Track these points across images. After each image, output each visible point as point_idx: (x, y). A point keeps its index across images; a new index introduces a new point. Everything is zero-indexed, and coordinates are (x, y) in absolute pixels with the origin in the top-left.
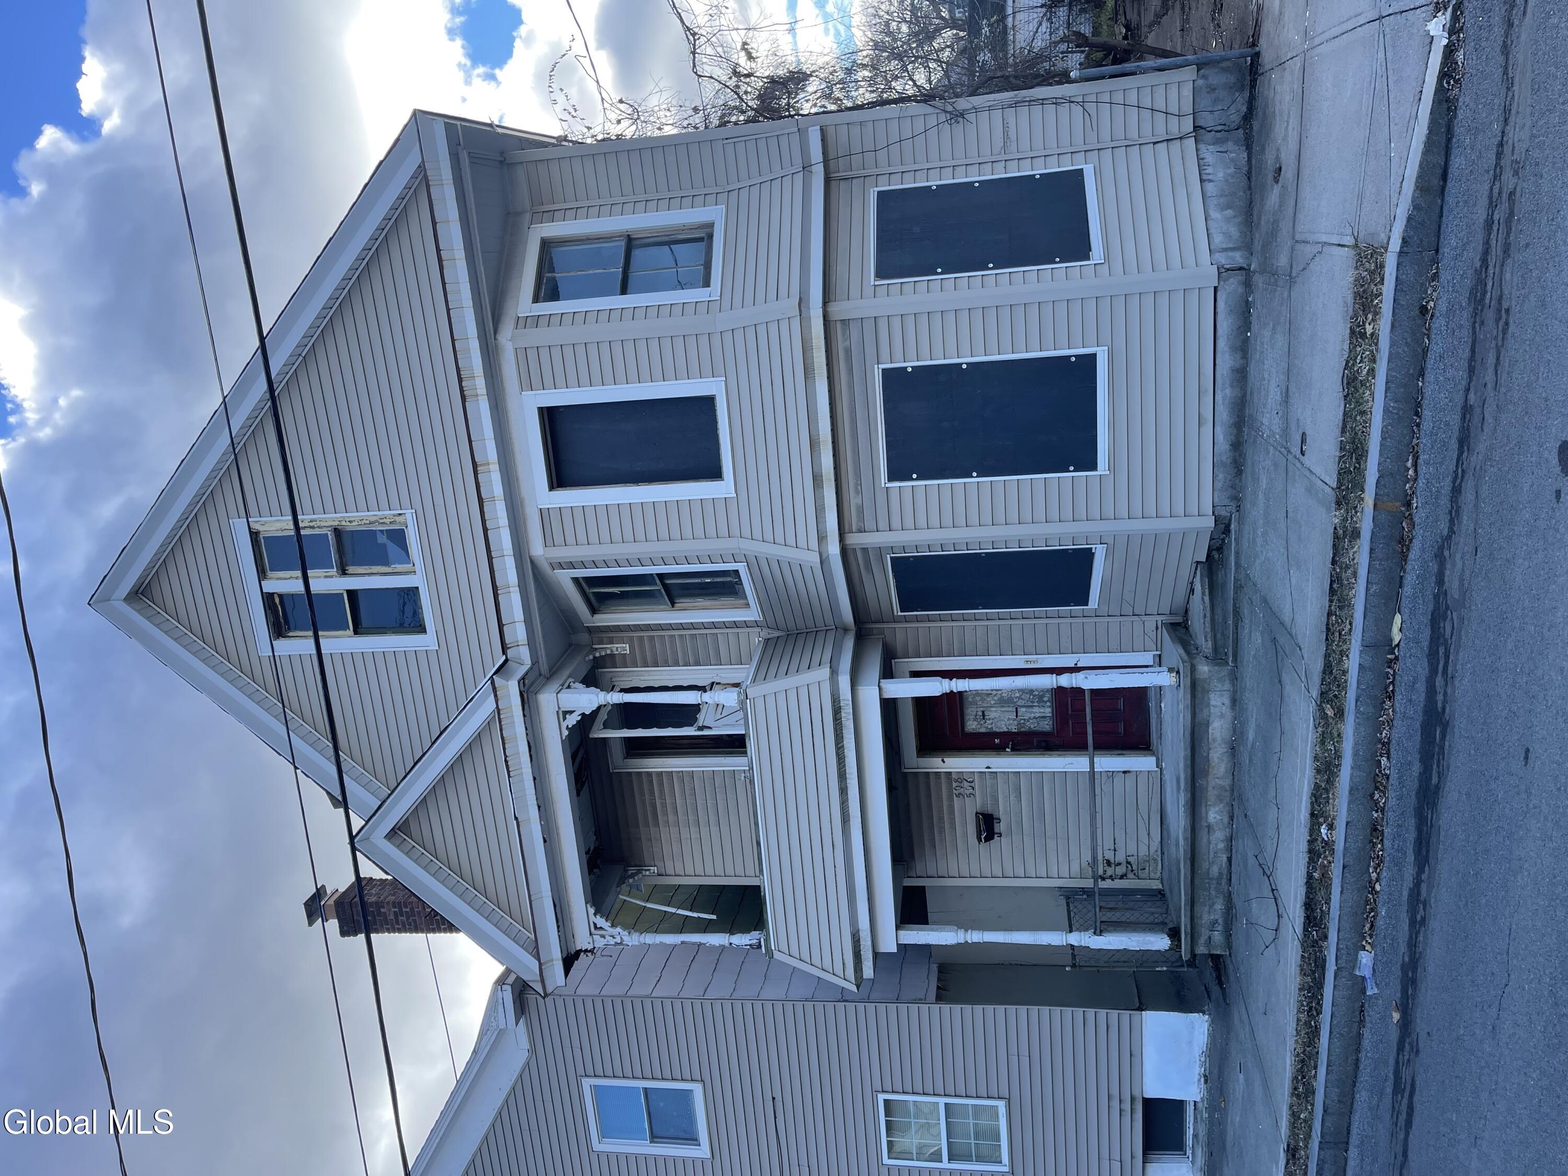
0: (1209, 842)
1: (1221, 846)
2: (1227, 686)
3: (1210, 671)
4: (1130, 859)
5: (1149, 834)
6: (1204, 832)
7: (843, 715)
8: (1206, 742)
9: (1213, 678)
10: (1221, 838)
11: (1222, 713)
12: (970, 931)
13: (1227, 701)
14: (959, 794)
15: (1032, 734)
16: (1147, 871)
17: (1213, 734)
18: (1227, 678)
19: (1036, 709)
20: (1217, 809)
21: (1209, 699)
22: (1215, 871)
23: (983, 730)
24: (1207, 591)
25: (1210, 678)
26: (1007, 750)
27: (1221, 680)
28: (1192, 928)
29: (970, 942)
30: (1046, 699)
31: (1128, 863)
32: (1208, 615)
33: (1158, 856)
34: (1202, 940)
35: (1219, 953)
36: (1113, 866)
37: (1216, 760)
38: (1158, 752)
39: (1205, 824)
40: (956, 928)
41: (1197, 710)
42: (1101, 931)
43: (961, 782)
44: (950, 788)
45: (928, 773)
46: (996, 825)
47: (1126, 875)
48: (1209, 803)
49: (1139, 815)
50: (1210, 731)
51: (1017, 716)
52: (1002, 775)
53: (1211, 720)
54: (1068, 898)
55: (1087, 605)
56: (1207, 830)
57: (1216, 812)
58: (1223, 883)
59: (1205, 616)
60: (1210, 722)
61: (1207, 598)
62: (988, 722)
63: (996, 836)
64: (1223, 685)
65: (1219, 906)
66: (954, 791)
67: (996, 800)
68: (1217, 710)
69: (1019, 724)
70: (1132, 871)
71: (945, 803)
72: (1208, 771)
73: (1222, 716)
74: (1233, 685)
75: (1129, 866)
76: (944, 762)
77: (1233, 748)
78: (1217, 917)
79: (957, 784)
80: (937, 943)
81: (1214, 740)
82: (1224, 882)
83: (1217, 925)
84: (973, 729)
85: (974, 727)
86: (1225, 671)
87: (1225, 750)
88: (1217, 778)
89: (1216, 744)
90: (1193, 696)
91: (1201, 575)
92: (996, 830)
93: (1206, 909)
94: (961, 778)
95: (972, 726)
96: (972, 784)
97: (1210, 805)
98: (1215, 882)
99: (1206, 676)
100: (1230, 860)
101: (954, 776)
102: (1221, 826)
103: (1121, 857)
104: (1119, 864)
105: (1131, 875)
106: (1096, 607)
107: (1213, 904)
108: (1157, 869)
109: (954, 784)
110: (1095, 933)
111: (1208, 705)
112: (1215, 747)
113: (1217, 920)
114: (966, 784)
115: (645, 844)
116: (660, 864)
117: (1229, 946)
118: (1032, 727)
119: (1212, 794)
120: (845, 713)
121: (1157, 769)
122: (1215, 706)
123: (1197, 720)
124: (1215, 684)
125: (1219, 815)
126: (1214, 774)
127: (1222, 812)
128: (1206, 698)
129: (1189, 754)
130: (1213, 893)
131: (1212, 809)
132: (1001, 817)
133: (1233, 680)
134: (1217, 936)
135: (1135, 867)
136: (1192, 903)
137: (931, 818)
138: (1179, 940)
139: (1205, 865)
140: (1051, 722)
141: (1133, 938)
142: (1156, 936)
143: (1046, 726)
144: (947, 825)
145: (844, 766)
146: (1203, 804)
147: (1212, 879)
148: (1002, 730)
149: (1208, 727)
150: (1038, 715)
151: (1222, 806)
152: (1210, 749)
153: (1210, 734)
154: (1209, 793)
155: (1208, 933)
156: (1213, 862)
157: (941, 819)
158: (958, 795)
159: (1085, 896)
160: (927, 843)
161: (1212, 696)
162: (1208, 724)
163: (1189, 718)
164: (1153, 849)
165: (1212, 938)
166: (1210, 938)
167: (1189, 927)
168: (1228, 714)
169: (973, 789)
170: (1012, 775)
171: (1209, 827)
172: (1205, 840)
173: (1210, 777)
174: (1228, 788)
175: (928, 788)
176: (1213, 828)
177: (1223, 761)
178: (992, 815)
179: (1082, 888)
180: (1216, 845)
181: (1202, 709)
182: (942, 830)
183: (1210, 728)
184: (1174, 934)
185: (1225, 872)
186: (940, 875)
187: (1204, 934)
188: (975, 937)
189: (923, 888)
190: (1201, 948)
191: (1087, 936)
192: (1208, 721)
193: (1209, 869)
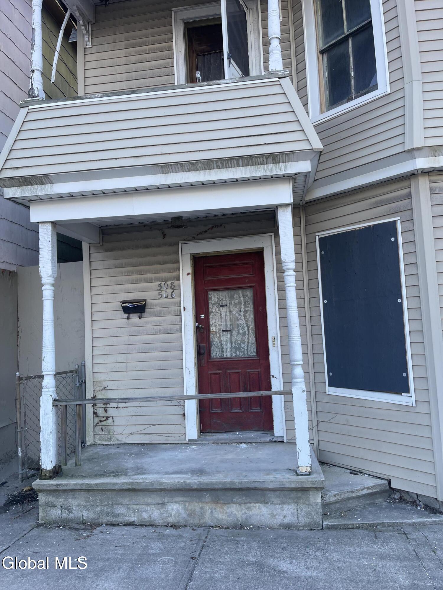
0: (148, 505)
1: (145, 516)
2: (303, 521)
3: (317, 504)
4: (110, 420)
5: (132, 434)
6: (159, 500)
7: (270, 166)
8: (248, 501)
9: (310, 507)
10: (153, 516)
11: (276, 515)
12: (52, 288)
13: (287, 520)
14: (161, 287)
15: (209, 343)
16: (101, 432)
17: (255, 507)
18: (311, 520)
19: (229, 345)
20: (181, 511)
21: (289, 504)
22: (120, 510)
23: (210, 306)
24: (370, 491)
25: (310, 504)
26: (197, 324)
27: (309, 514)
28: (64, 491)
29: (43, 288)
30: (238, 353)
31: (107, 418)
32: (354, 495)
33: (114, 441)
34: (51, 499)
35: (40, 514)
36: (104, 406)
37: (229, 511)
38: (201, 441)
39: (166, 501)
40: (56, 276)
41: (278, 492)
42: (57, 406)
43: (171, 287)
44: (166, 280)
45: (179, 262)
46: (136, 315)
47: (97, 416)
48: (187, 504)
49: (148, 426)
50: (258, 505)
51: (223, 331)
52: (179, 319)
53: (269, 506)
54: (76, 371)
55: (330, 385)
56: (161, 502)
57: (178, 510)
58: (108, 518)
59: (352, 492)
60: (268, 505)
61: (365, 492)
62: (217, 310)
63: (127, 315)
64: (303, 516)
65: (86, 515)
66: (163, 283)
67: (157, 315)
68: (279, 511)
69: (216, 333)
70: (101, 421)
71: (153, 276)
72: (218, 503)
73: (273, 516)
74: (303, 526)
75: (105, 419)
76: (188, 274)
77: (242, 526)
78: (75, 512)
79: (170, 285)
80: (40, 259)
81: (249, 509)
82: (110, 519)
83: (67, 512)
84: (211, 298)
85: (213, 298)
86: (318, 518)
87: (240, 519)
88: (212, 512)
89: (245, 510)
90: (291, 490)
91: (380, 485)
92: (131, 315)
93: (83, 503)
94: (175, 288)
95: (214, 297)
96: (170, 297)
97: (185, 505)
98: (109, 510)
99: (312, 500)
100: (132, 524)
101: (176, 283)
102: (165, 515)
103: (111, 412)
104: (106, 411)
105: (97, 420)
106: (327, 393)
107: (88, 509)
108: (103, 440)
109: (169, 283)
110: (55, 400)
111: (283, 503)
112: (242, 509)
113: (72, 512)
114: (170, 292)
115: (110, 38)
116: (94, 50)
117: (47, 525)
118: (214, 343)
119: (196, 506)
120: (272, 168)
121: (187, 440)
122: (282, 509)
123: (268, 492)
124: (304, 510)
125: (176, 514)
126: (215, 509)
127: (178, 516)
128: (290, 501)
129: (236, 487)
130: (99, 509)
131: (181, 507)
132: (143, 319)
133: (309, 526)
134: (55, 513)
135: (104, 423)
136: (89, 490)
137: (140, 265)
138: (50, 478)
139: (126, 501)
140: (218, 357)
141: (51, 435)
142: (54, 456)
143: (215, 353)
144: (134, 277)
145: (218, 167)
146: (185, 499)
147: (112, 508)
148: (210, 320)
149: (261, 503)
150: (224, 347)
151: (185, 515)
152: (240, 504)
153: (255, 505)
154: (197, 504)
155: (59, 504)
156: (129, 508)
157: (140, 272)
158: (159, 285)
159: (78, 385)
160: (118, 261)
161: (293, 506)
162: (265, 502)
163: (272, 486)
164: (120, 437)
165: (55, 509)
166: (54, 506)
167: (65, 488)
168: (275, 522)
169: (166, 297)
170: (178, 326)
171: (163, 504)
172: (150, 500)
173: (213, 505)
174: (202, 521)
175: (165, 263)
176: (162, 508)
177: (229, 516)
178: (144, 312)
179: (85, 382)
180: (146, 511)
181: (279, 497)
182: (131, 273)
183: (261, 505)
184: (57, 472)
185: (120, 519)
186: (92, 271)
187: (59, 501)
188: (48, 293)
189: (80, 259)
190: (44, 499)
191: (52, 394)
192: (267, 503)
193: (122, 505)
